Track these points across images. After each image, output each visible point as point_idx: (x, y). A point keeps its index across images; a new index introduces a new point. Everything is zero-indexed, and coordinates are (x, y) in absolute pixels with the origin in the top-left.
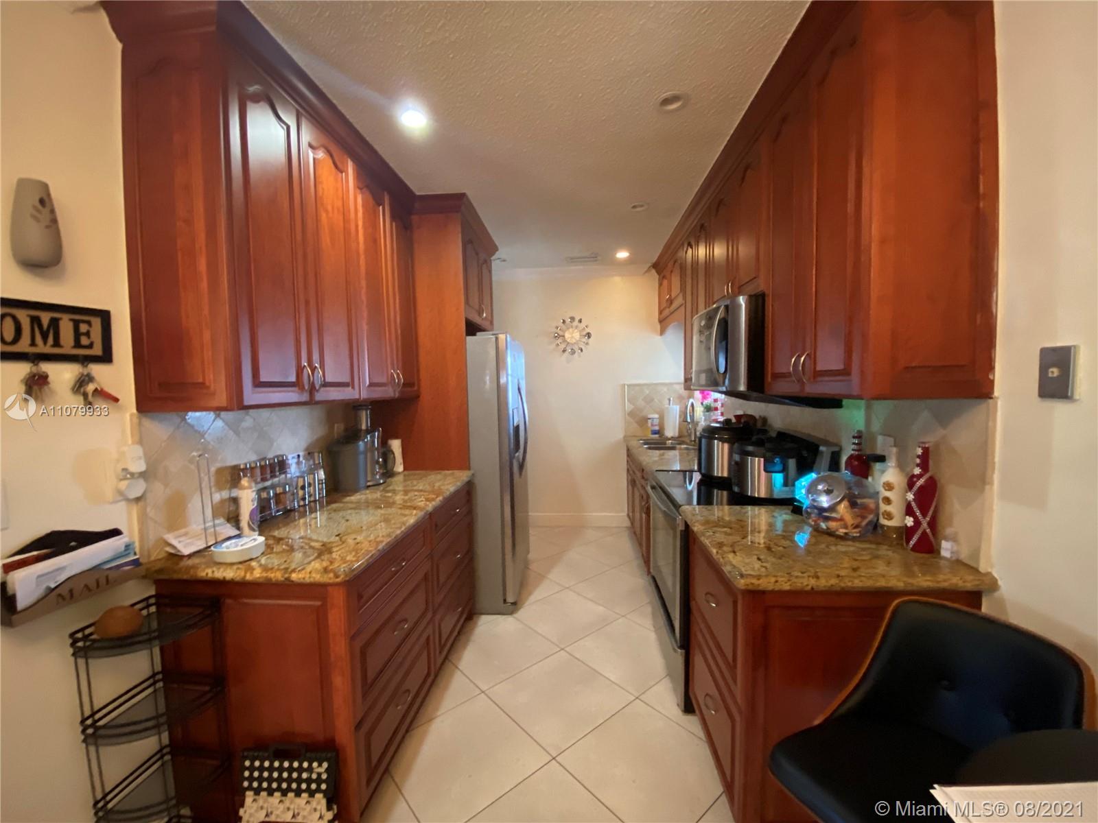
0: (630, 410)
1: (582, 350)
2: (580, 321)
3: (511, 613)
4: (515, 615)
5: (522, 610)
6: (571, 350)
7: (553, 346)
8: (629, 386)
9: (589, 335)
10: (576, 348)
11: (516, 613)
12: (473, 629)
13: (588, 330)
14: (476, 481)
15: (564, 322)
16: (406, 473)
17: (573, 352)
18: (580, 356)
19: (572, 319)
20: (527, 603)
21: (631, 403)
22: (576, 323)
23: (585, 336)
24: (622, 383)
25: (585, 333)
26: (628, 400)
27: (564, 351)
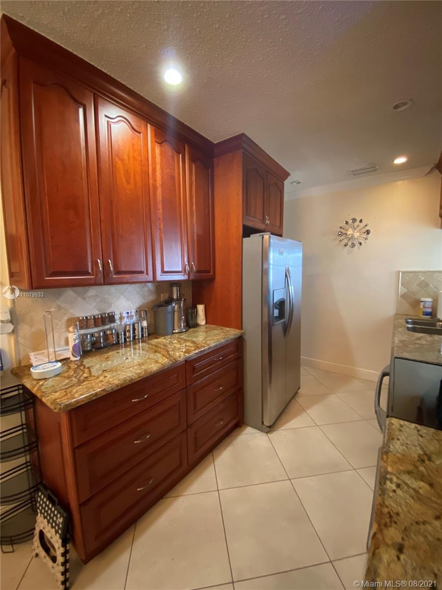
0: (403, 292)
1: (361, 244)
2: (361, 221)
3: (267, 433)
4: (269, 435)
5: (275, 432)
6: (352, 244)
7: (338, 242)
8: (403, 272)
9: (368, 232)
10: (356, 242)
11: (271, 433)
12: (238, 435)
13: (367, 228)
14: (246, 337)
15: (347, 223)
16: (207, 325)
17: (353, 245)
18: (359, 248)
19: (354, 220)
20: (283, 428)
21: (403, 286)
22: (357, 223)
23: (365, 233)
24: (398, 270)
25: (364, 230)
26: (402, 285)
27: (346, 245)
